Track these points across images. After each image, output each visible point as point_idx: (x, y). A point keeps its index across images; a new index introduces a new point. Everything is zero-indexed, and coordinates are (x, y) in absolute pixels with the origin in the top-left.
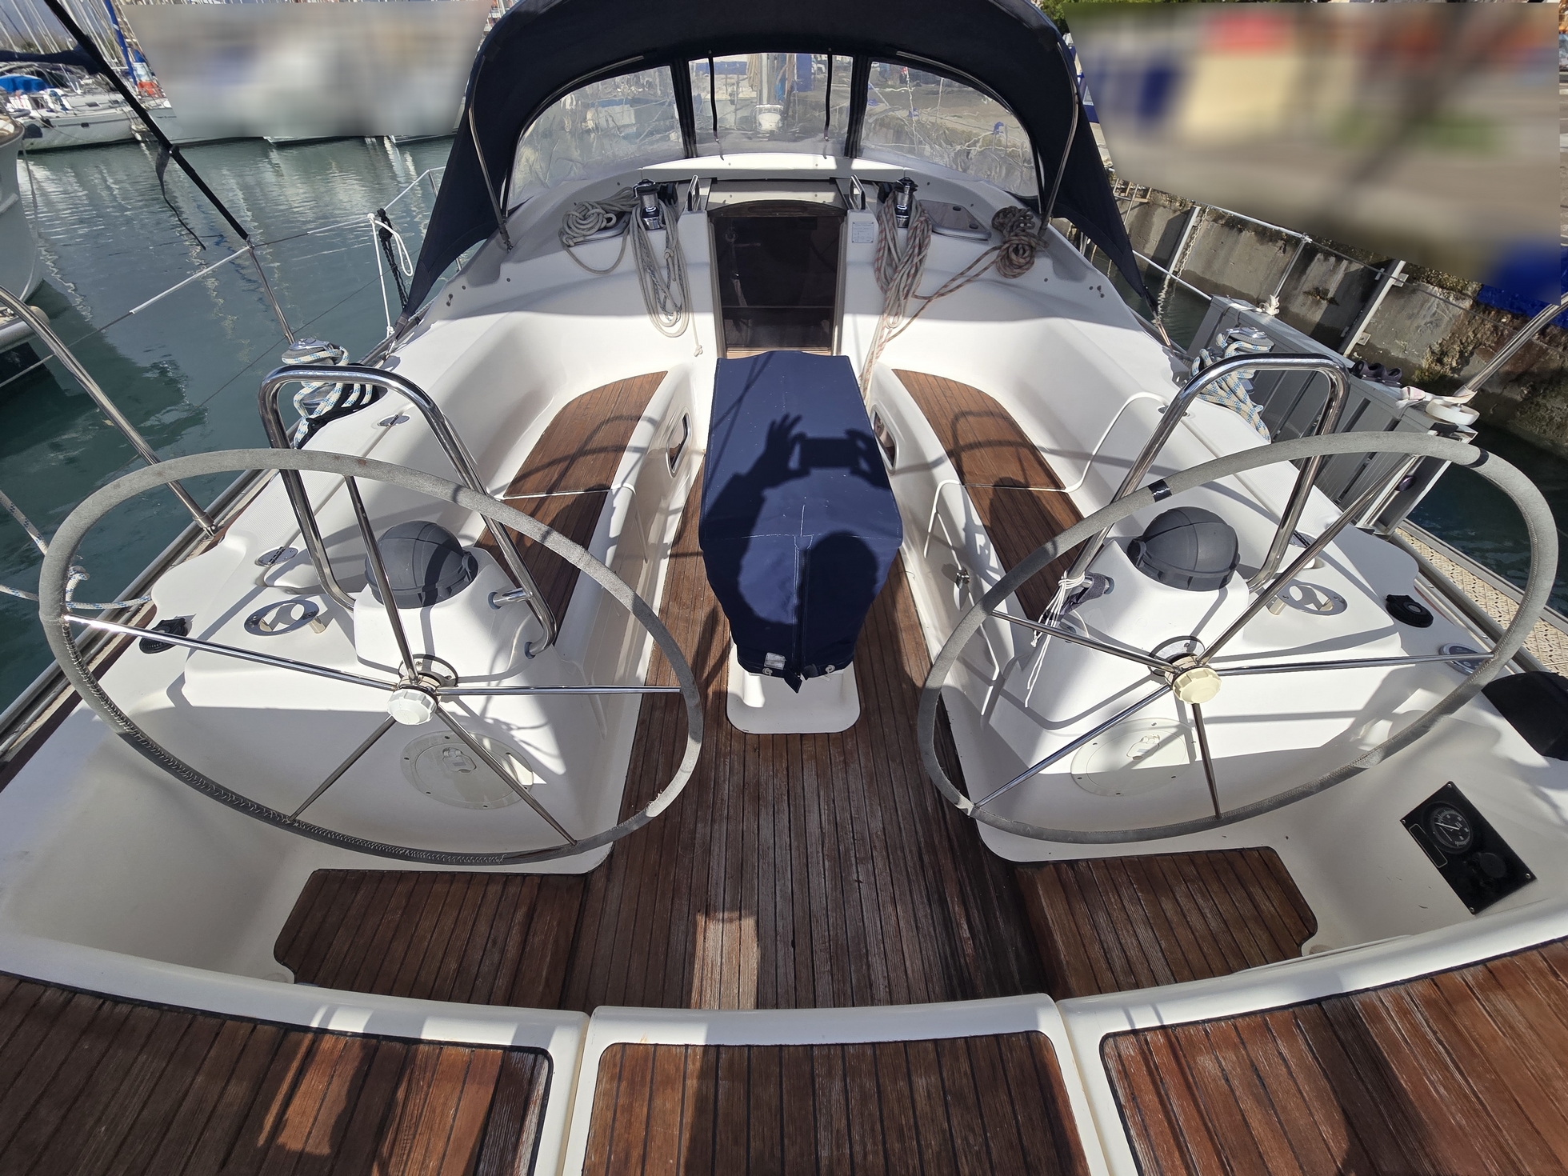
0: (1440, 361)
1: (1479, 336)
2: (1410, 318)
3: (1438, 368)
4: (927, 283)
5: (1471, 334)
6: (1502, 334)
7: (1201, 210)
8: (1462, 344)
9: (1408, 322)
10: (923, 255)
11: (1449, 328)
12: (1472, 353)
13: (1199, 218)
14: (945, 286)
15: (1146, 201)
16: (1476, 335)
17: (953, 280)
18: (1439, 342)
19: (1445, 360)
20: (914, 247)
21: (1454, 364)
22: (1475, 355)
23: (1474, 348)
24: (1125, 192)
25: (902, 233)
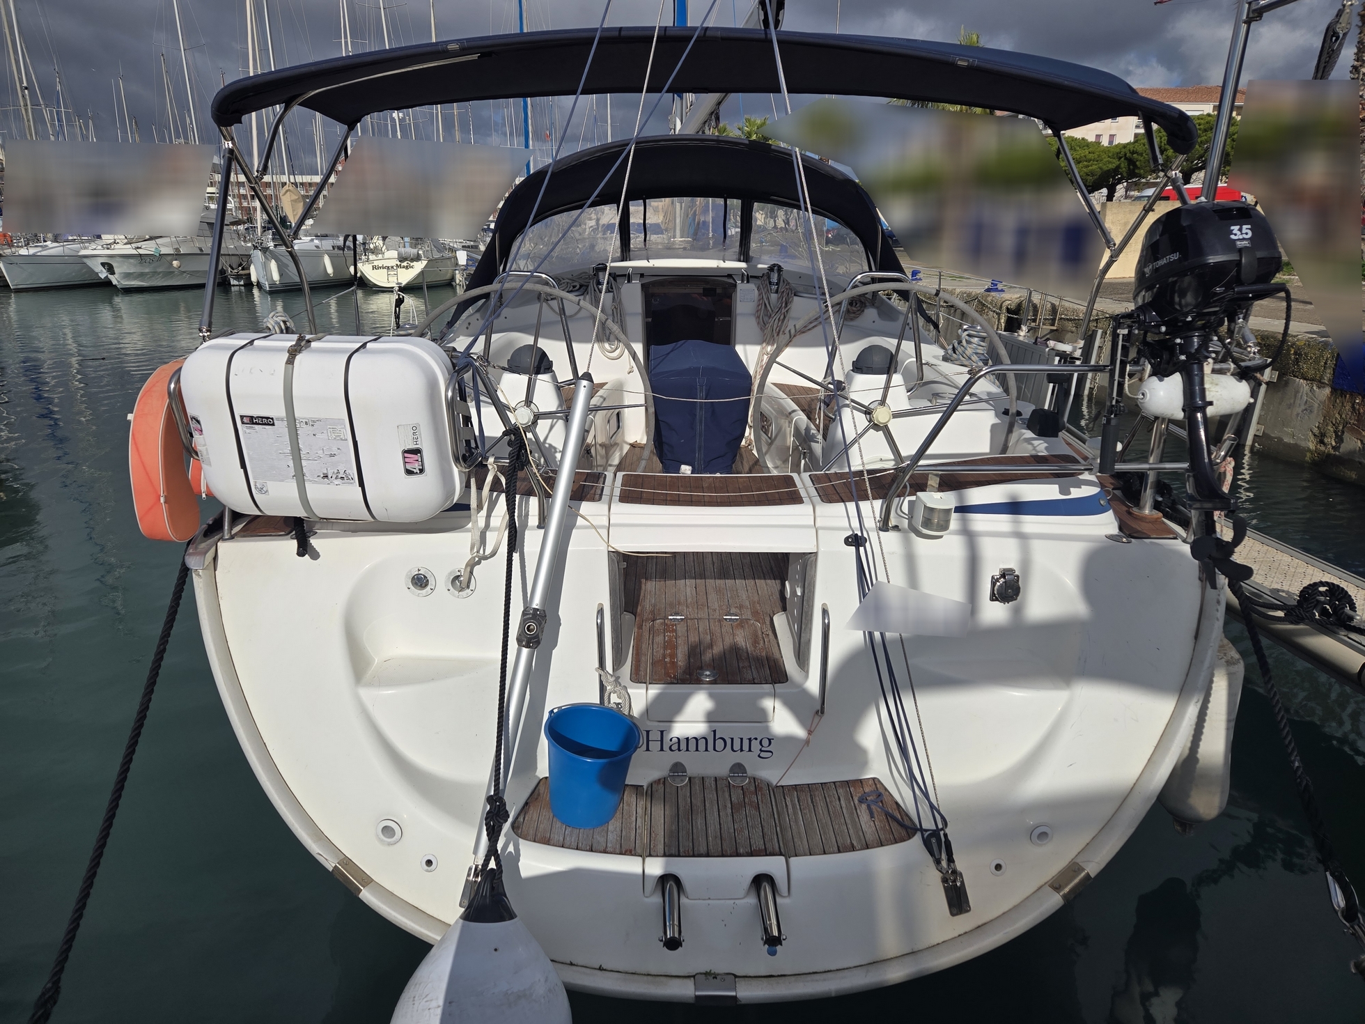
0: (1322, 442)
1: (1344, 416)
2: (1289, 408)
3: (1323, 448)
4: (790, 325)
5: (1337, 415)
6: (1359, 413)
7: (1103, 332)
8: (1334, 425)
9: (1289, 411)
10: (788, 307)
11: (1320, 413)
12: (1343, 432)
13: (1103, 339)
14: (805, 327)
15: (1055, 328)
16: (1341, 416)
17: (811, 323)
18: (1317, 425)
19: (1326, 440)
20: (782, 303)
21: (1334, 444)
22: (1346, 433)
23: (1343, 428)
24: (1036, 322)
25: (774, 296)
